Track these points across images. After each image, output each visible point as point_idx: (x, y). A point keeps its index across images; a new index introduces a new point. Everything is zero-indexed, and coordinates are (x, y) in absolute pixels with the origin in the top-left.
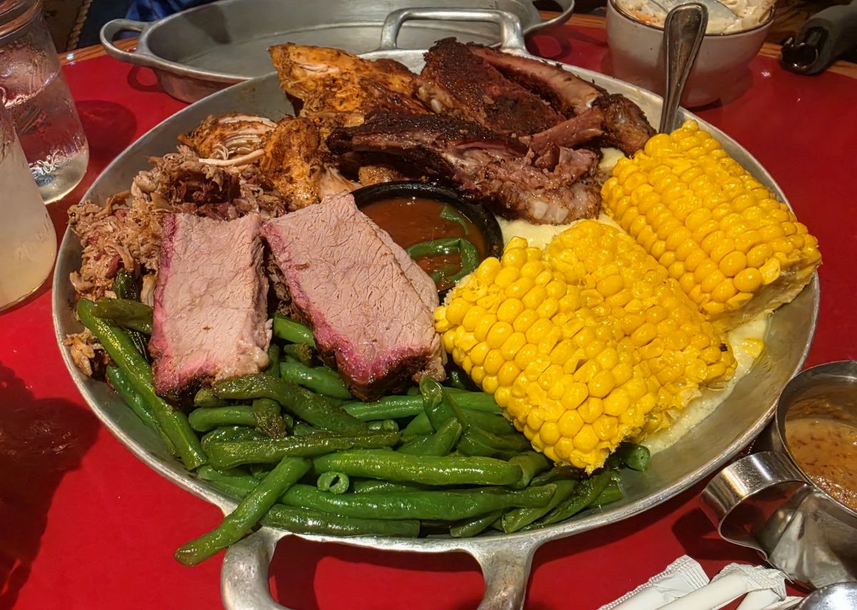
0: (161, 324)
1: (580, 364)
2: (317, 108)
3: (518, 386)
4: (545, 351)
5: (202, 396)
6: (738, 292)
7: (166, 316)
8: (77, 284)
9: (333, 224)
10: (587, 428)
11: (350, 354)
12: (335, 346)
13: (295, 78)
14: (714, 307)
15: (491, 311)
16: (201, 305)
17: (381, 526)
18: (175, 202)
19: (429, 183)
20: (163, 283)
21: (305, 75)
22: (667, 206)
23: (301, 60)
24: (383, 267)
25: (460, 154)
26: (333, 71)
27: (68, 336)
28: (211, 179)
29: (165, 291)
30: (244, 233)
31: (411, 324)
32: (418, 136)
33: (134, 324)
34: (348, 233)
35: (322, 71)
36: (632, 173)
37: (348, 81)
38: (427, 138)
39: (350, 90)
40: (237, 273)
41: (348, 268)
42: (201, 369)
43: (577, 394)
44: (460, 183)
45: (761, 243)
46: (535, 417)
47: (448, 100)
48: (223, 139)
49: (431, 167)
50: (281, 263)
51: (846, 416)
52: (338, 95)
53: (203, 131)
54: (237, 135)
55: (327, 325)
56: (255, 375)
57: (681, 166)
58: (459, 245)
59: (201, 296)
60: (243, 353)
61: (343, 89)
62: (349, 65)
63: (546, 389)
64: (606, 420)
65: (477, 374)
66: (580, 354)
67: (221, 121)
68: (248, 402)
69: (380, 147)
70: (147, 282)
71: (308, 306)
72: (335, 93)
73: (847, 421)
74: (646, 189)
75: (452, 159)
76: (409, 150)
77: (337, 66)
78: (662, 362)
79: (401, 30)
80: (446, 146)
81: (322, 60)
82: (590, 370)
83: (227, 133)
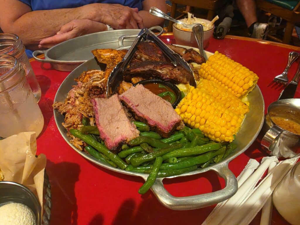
0: (102, 130)
1: (222, 115)
2: (112, 65)
3: (207, 124)
4: (212, 113)
5: (124, 147)
6: (244, 90)
7: (103, 128)
8: (65, 126)
9: (140, 93)
10: (228, 131)
11: (161, 126)
12: (156, 124)
13: (102, 58)
14: (239, 95)
15: (194, 106)
16: (112, 122)
17: (188, 169)
18: (92, 96)
19: (153, 79)
20: (97, 119)
21: (104, 57)
22: (219, 73)
23: (102, 53)
24: (159, 101)
25: (161, 69)
26: (112, 55)
27: (70, 141)
28: (100, 87)
29: (99, 121)
30: (116, 100)
31: (172, 114)
32: (148, 67)
33: (92, 132)
34: (145, 94)
35: (109, 55)
36: (207, 67)
37: (117, 57)
38: (151, 67)
39: (119, 59)
40: (119, 111)
41: (150, 103)
42: (121, 139)
43: (223, 122)
44: (163, 77)
45: (246, 77)
46: (213, 131)
47: (147, 57)
48: (90, 77)
49: (153, 74)
50: (130, 106)
51: (277, 115)
52: (116, 61)
53: (82, 76)
54: (94, 76)
55: (151, 120)
56: (139, 137)
57: (220, 62)
58: (168, 93)
59: (111, 120)
60: (133, 132)
61: (117, 59)
62: (116, 52)
63: (215, 123)
64: (233, 127)
65: (193, 124)
66: (221, 113)
67: (87, 73)
68: (138, 145)
69: (139, 72)
70: (92, 120)
71: (143, 116)
72: (115, 60)
73: (277, 116)
74: (212, 70)
75: (159, 71)
76: (147, 71)
77: (113, 53)
78: (234, 111)
79: (124, 42)
80: (157, 68)
81: (108, 52)
82: (225, 116)
83: (91, 75)
